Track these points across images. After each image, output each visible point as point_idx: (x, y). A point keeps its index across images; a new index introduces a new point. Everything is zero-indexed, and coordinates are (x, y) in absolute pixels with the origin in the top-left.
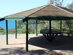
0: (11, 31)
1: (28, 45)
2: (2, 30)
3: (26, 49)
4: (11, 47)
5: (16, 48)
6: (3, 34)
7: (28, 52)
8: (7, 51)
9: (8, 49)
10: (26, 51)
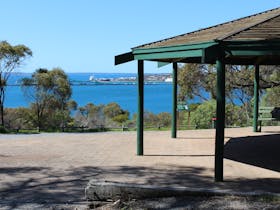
0: (156, 120)
1: (225, 160)
2: (120, 117)
3: (213, 174)
4: (155, 162)
5: (175, 169)
6: (124, 130)
7: (222, 184)
8: (141, 175)
9: (143, 168)
10: (213, 181)
